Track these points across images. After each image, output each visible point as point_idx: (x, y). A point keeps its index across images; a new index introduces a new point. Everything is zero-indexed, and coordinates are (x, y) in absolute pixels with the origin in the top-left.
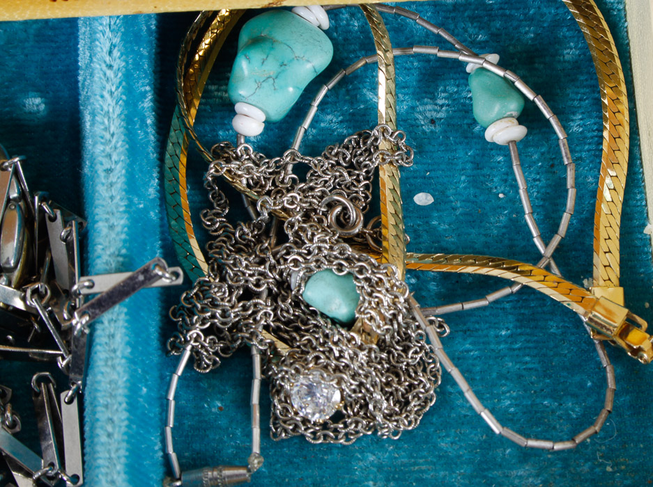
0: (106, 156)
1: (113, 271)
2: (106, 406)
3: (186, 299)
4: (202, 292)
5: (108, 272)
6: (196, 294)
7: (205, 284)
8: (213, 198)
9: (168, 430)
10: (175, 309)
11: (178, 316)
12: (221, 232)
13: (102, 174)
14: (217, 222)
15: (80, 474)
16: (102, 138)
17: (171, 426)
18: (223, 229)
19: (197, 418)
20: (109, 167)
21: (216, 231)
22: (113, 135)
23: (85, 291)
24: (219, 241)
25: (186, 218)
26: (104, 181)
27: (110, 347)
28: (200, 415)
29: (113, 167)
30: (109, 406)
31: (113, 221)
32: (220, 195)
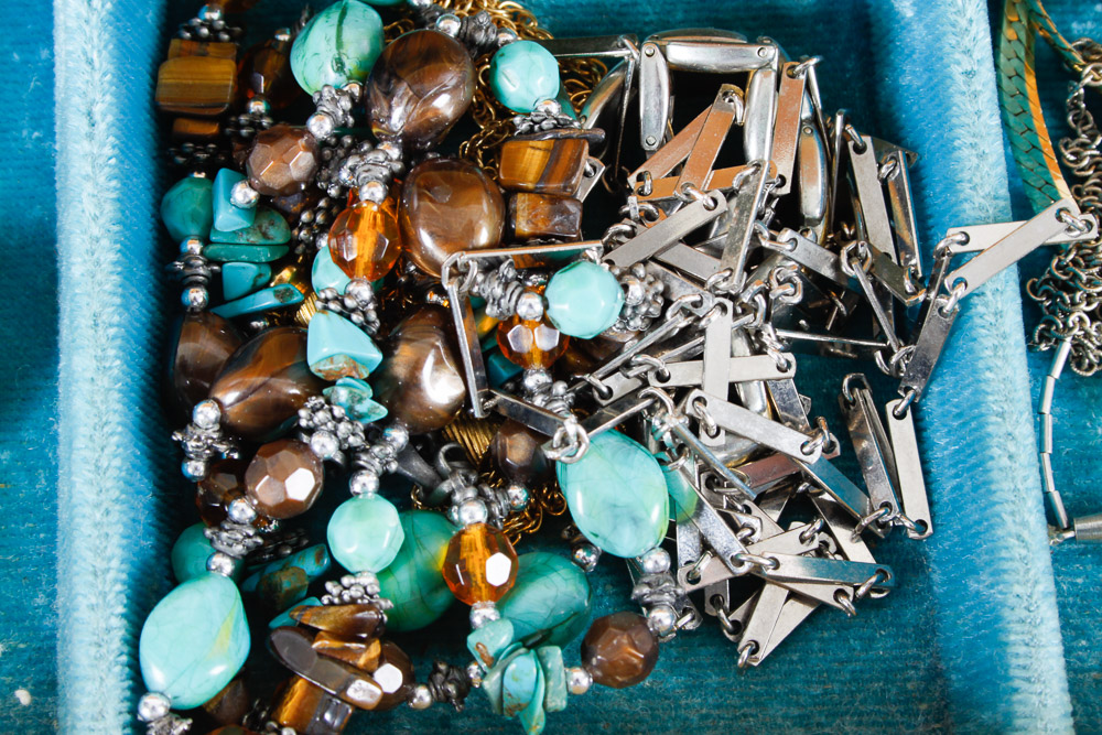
0: (964, 52)
1: (991, 220)
2: (1001, 415)
3: (1059, 267)
4: (1083, 256)
5: (986, 221)
6: (1073, 261)
7: (1084, 245)
8: (1075, 122)
9: (1046, 457)
10: (1034, 283)
11: (1040, 293)
12: (1091, 172)
13: (960, 79)
14: (1085, 157)
15: (927, 519)
16: (954, 26)
17: (1050, 451)
18: (1094, 167)
19: (1077, 442)
20: (969, 69)
21: (1083, 169)
22: (971, 21)
23: (955, 249)
24: (1090, 185)
25: (1046, 150)
26: (964, 88)
27: (997, 329)
28: (1080, 437)
29: (975, 68)
30: (1006, 416)
31: (984, 147)
32: (1086, 118)
